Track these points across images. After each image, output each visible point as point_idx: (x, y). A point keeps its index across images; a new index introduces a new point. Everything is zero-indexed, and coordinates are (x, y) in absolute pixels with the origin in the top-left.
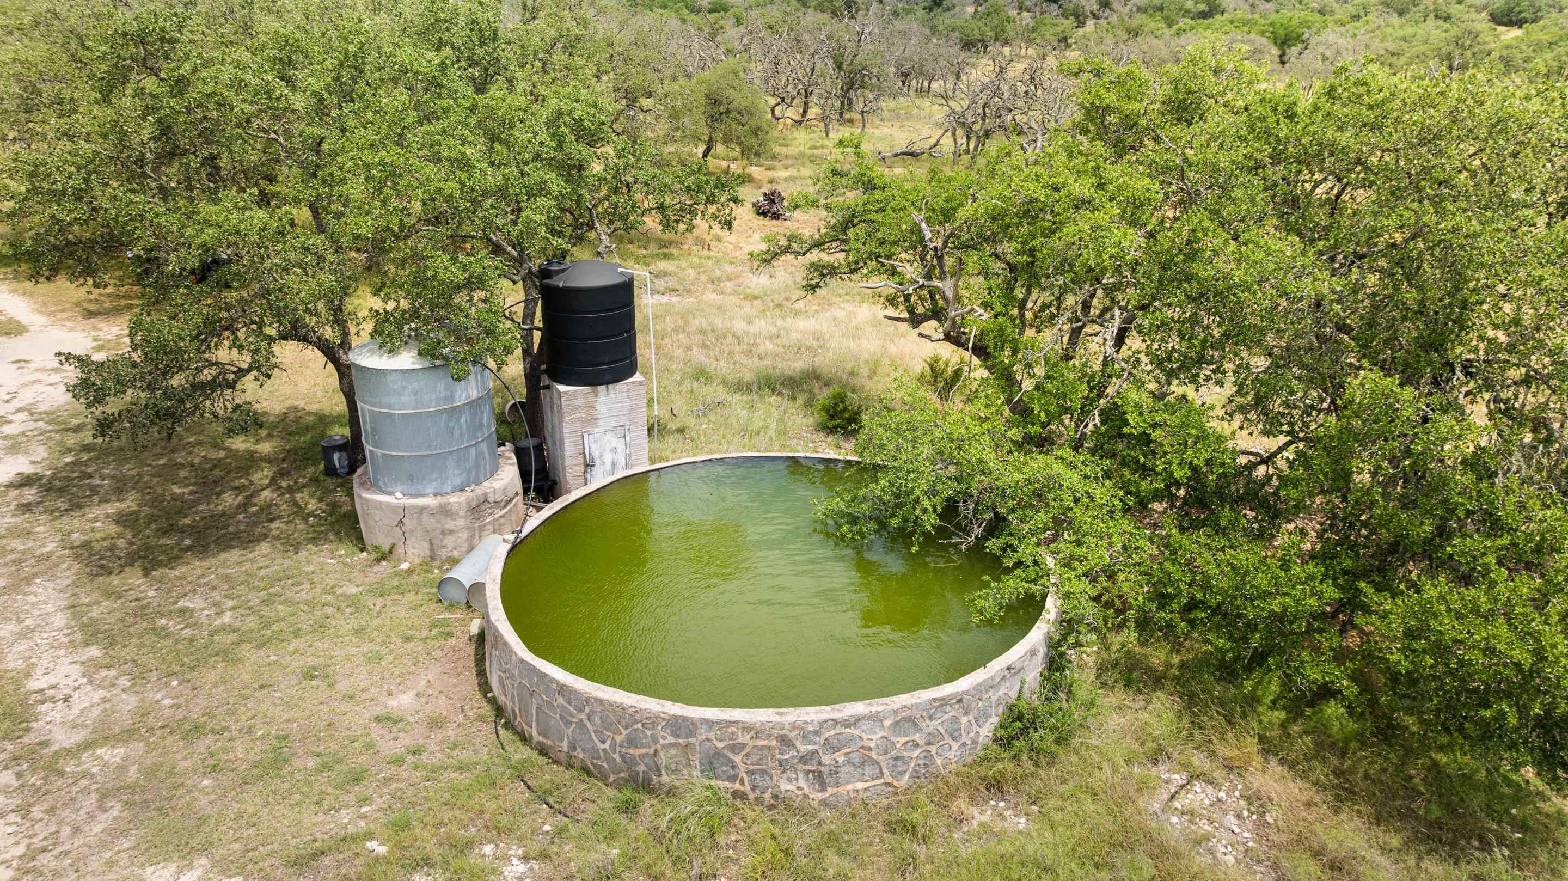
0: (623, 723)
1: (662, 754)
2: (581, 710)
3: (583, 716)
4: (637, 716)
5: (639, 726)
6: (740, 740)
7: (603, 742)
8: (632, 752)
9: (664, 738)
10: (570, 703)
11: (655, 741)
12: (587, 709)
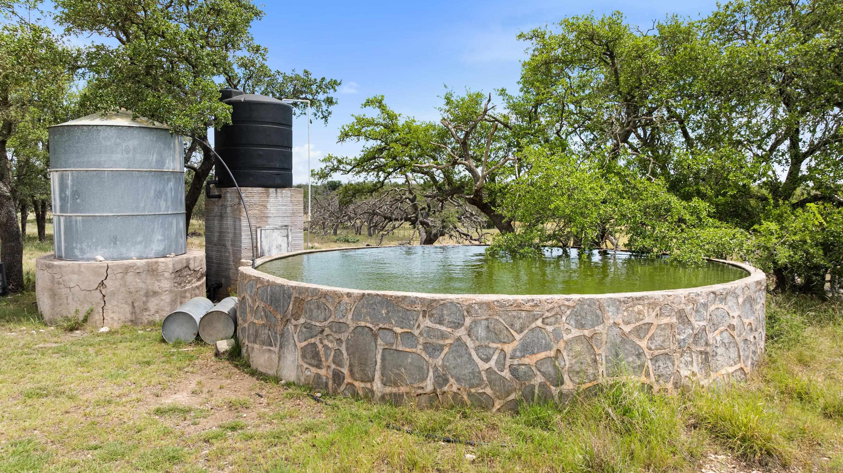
0: (518, 326)
1: (565, 354)
2: (457, 325)
3: (461, 332)
4: (537, 311)
5: (539, 323)
6: (646, 320)
7: (487, 360)
8: (526, 361)
9: (568, 331)
10: (441, 323)
11: (557, 336)
12: (468, 321)
